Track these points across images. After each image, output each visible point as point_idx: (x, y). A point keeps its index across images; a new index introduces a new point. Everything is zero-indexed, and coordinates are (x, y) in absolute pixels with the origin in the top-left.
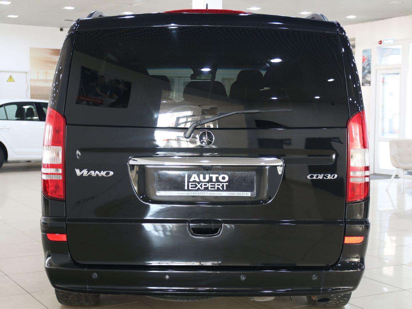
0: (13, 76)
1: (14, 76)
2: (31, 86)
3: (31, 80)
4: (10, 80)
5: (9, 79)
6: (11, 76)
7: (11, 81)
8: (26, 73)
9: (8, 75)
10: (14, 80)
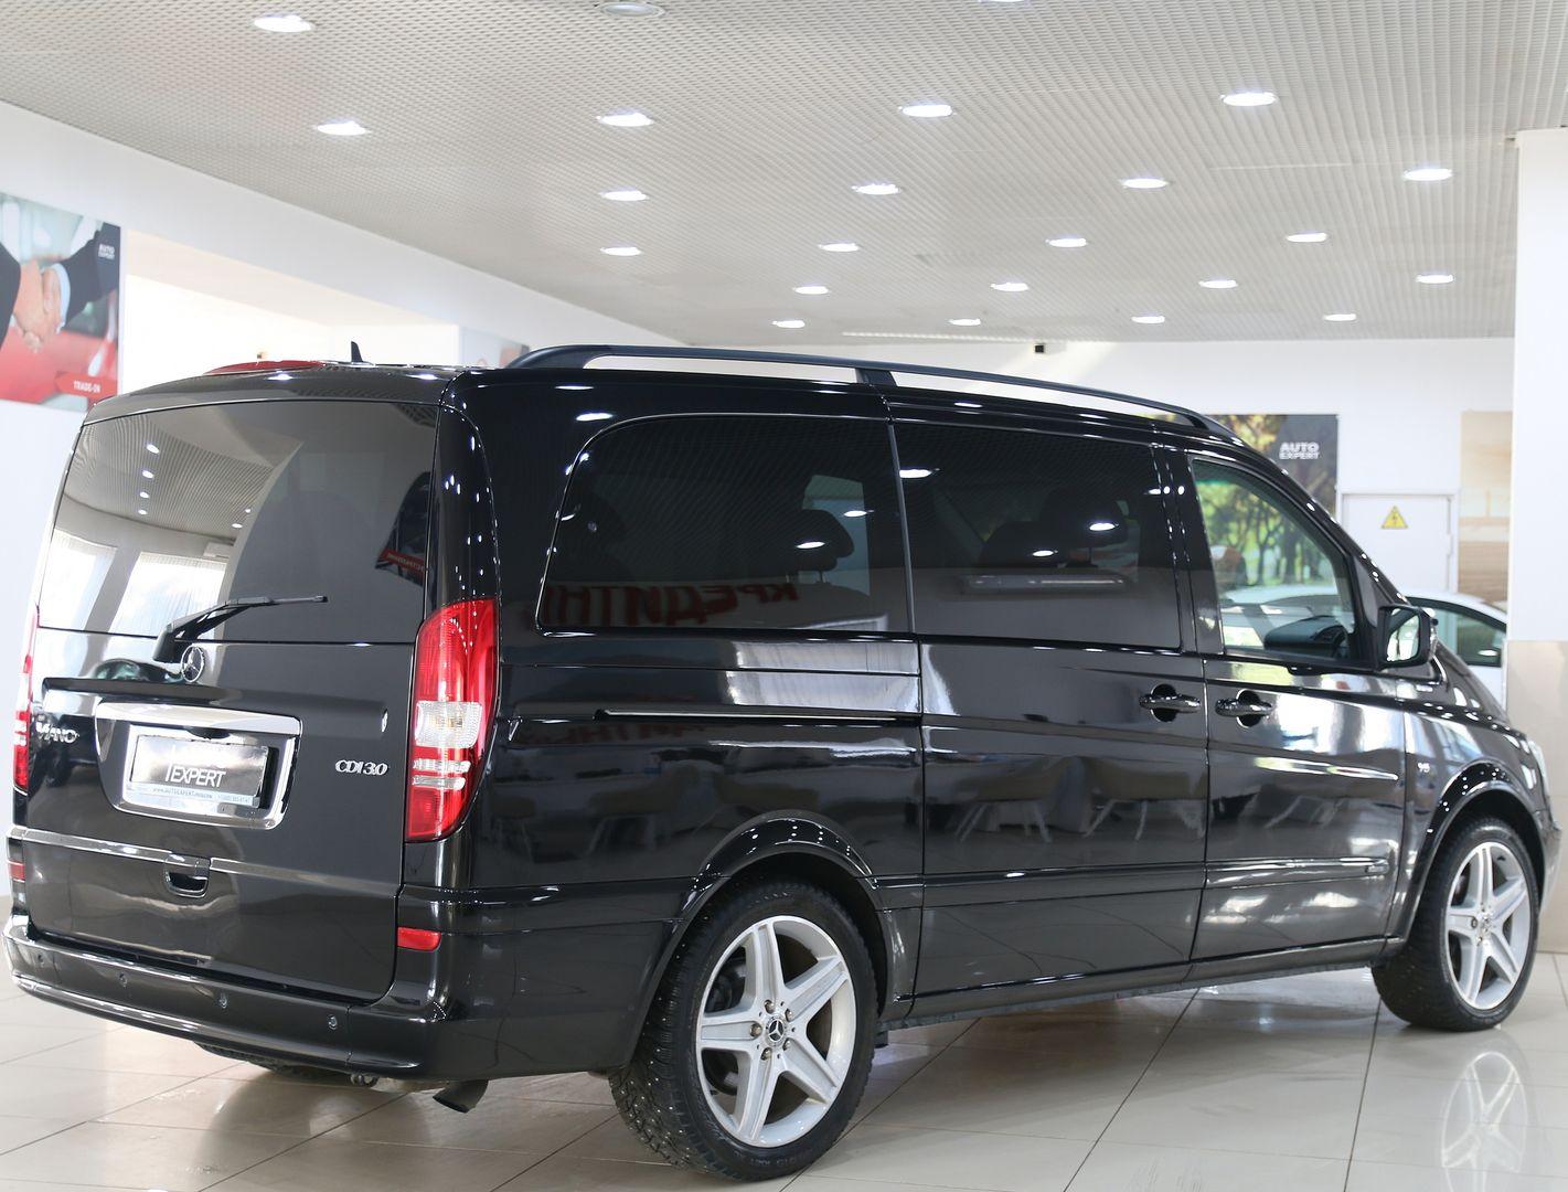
0: (1401, 510)
1: (1405, 507)
2: (1460, 543)
3: (1462, 522)
4: (1390, 522)
5: (1387, 519)
6: (1395, 508)
7: (1394, 527)
8: (1449, 498)
9: (1384, 507)
10: (1404, 522)
